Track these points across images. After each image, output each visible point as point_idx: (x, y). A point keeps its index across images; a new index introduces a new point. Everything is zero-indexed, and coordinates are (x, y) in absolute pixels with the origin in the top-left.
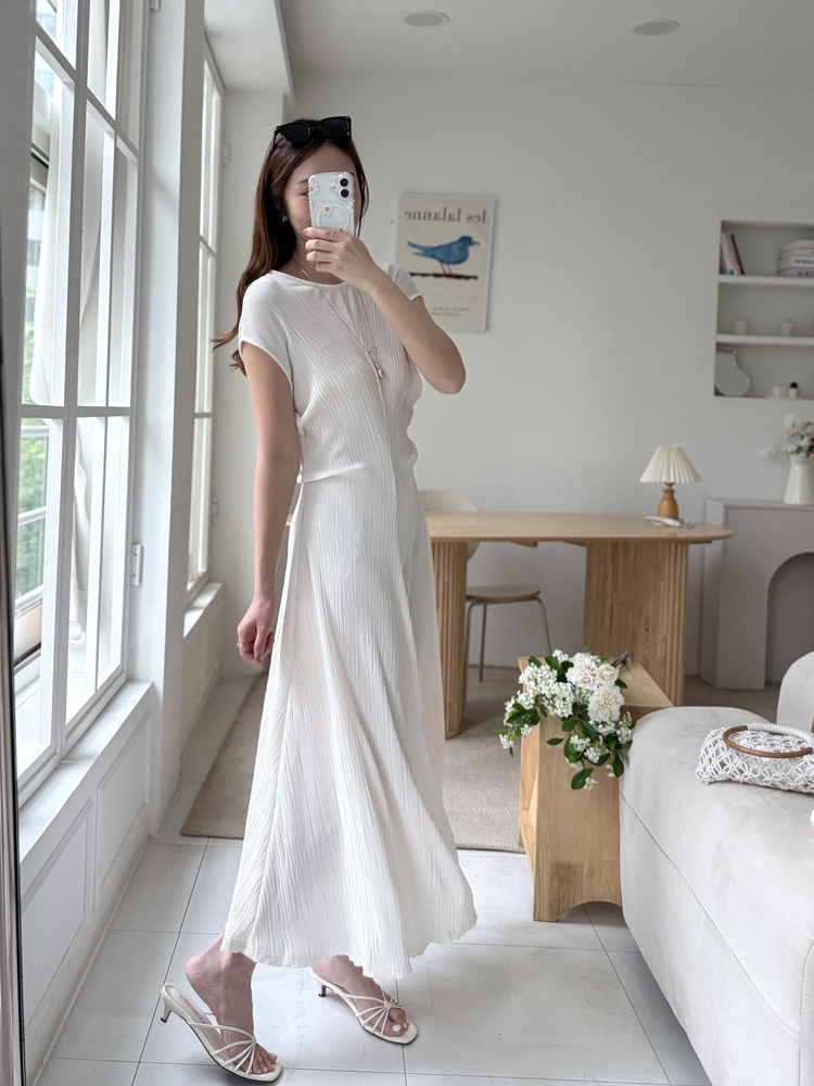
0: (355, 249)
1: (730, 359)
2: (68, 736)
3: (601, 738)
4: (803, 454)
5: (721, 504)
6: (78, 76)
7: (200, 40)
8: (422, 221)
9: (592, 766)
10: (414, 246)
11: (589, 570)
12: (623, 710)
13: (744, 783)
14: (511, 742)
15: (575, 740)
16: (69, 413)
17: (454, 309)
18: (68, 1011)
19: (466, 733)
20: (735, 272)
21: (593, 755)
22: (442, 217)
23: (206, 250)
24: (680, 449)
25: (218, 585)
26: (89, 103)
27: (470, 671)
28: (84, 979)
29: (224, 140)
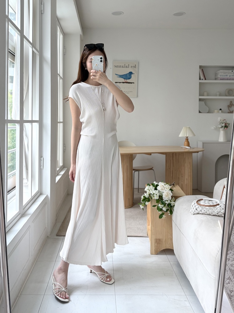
1: (203, 103)
2: (24, 209)
3: (166, 204)
4: (223, 128)
5: (202, 142)
6: (21, 32)
7: (56, 21)
8: (119, 68)
9: (164, 212)
10: (117, 75)
11: (166, 161)
12: (172, 197)
13: (202, 214)
14: (143, 207)
15: (160, 205)
16: (22, 122)
17: (128, 92)
18: (25, 282)
19: (134, 206)
20: (203, 79)
21: (164, 209)
22: (124, 67)
23: (60, 77)
24: (189, 128)
25: (66, 169)
26: (24, 39)
27: (135, 190)
28: (29, 274)
29: (64, 47)
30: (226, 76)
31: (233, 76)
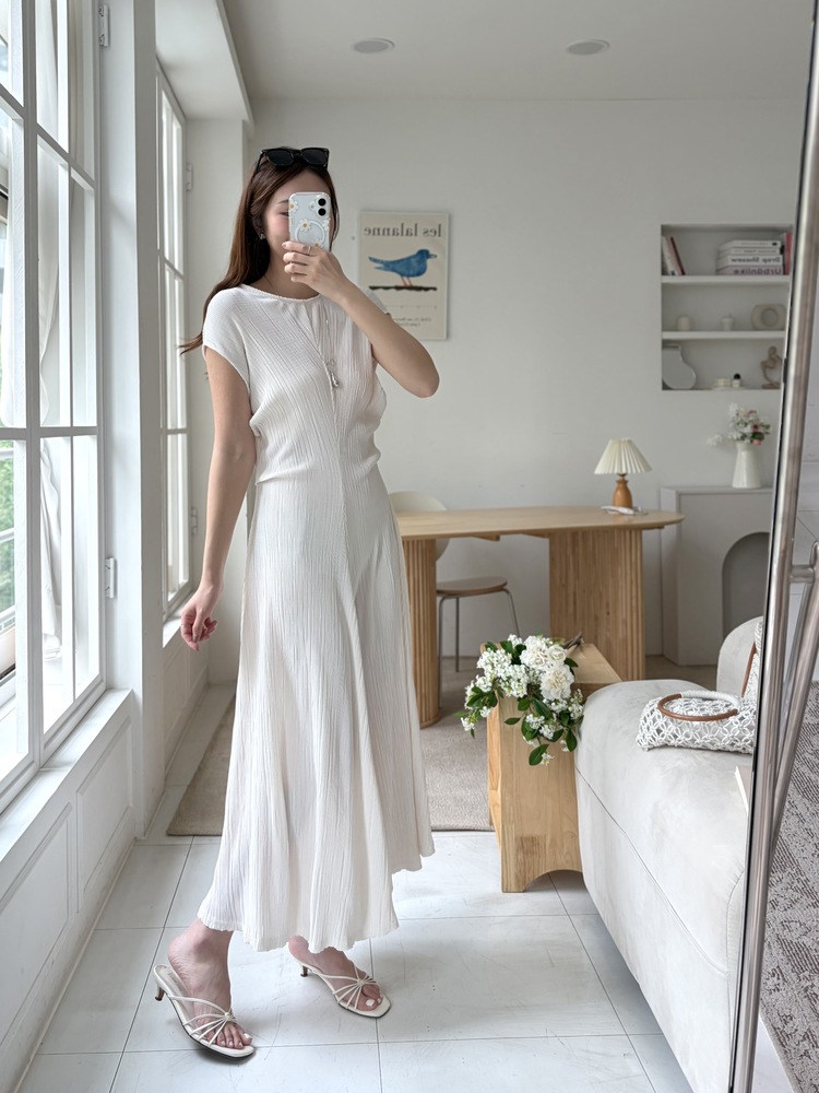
0: (329, 264)
1: (676, 354)
2: (46, 746)
3: (554, 715)
4: (747, 441)
5: (673, 492)
6: (26, 112)
7: (153, 72)
8: (381, 237)
9: (546, 742)
10: (375, 261)
11: (552, 559)
12: (573, 687)
13: (679, 747)
14: (472, 724)
15: (530, 718)
16: (33, 434)
17: (417, 319)
19: (442, 721)
20: (676, 273)
21: (547, 731)
22: (400, 232)
23: (173, 273)
24: (630, 442)
26: (40, 139)
27: (445, 663)
28: (70, 978)
29: (187, 166)
30: (753, 260)
31: (777, 260)
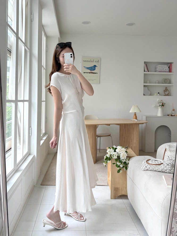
1: (146, 88)
2: (17, 166)
3: (123, 163)
4: (161, 106)
5: (145, 116)
6: (17, 34)
7: (41, 27)
8: (86, 62)
9: (121, 168)
10: (85, 67)
11: (120, 130)
12: (127, 157)
13: (150, 170)
14: (105, 164)
15: (118, 163)
16: (16, 101)
17: (93, 79)
19: (97, 163)
20: (147, 71)
21: (121, 166)
22: (90, 61)
23: (44, 68)
24: (137, 106)
25: (47, 135)
26: (19, 40)
27: (97, 150)
28: (21, 215)
29: (47, 46)
30: (163, 69)
31: (168, 69)
